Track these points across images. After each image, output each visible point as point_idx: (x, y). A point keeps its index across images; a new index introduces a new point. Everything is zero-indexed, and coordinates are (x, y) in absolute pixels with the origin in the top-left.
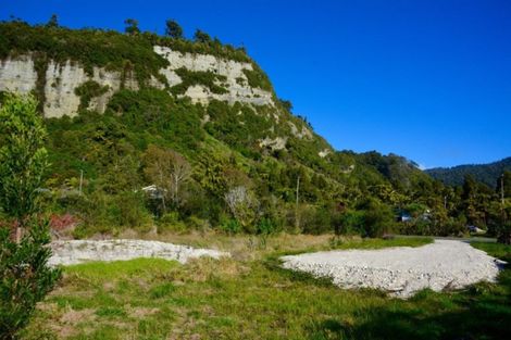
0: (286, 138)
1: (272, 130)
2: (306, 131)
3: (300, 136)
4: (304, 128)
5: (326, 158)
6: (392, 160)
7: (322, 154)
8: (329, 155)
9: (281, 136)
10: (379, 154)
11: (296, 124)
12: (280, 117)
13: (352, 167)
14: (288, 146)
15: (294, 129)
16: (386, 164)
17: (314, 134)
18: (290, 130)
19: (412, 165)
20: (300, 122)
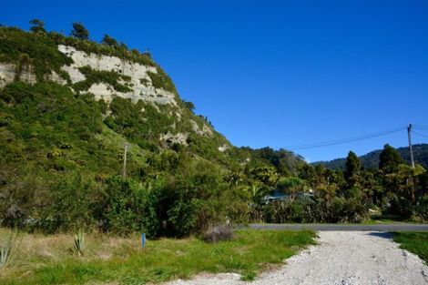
0: (187, 134)
1: (174, 126)
2: (206, 129)
3: (202, 133)
4: (205, 126)
5: (225, 152)
6: (283, 154)
7: (221, 149)
8: (228, 150)
9: (182, 132)
10: (272, 150)
11: (198, 122)
12: (182, 116)
13: (248, 160)
14: (188, 141)
15: (196, 127)
16: (277, 158)
17: (214, 132)
18: (191, 127)
19: (299, 158)
20: (202, 121)
